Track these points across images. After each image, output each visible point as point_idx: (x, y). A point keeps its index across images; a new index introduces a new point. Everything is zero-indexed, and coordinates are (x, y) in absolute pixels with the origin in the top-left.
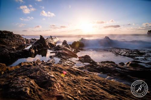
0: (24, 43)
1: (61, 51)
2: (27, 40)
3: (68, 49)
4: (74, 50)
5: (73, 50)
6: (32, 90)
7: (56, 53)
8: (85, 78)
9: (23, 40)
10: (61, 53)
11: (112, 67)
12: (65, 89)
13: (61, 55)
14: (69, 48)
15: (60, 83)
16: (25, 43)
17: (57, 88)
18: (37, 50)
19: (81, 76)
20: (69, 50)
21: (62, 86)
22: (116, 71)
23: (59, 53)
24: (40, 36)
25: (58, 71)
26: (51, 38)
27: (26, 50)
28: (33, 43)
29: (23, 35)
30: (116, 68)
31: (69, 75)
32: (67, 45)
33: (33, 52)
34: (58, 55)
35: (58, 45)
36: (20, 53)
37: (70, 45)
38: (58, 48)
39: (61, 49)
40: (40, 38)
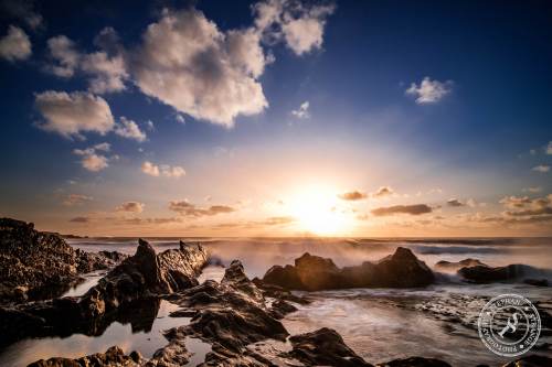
0: (68, 269)
1: (215, 309)
2: (84, 257)
3: (246, 297)
4: (274, 304)
5: (269, 305)
7: (194, 316)
9: (67, 258)
10: (217, 317)
13: (214, 328)
14: (252, 295)
16: (73, 269)
18: (116, 302)
20: (251, 304)
23: (209, 315)
24: (140, 240)
26: (182, 249)
27: (70, 301)
28: (105, 268)
29: (71, 237)
32: (246, 280)
33: (97, 311)
34: (203, 328)
35: (207, 283)
36: (43, 312)
37: (256, 281)
38: (208, 293)
39: (219, 301)
40: (139, 248)
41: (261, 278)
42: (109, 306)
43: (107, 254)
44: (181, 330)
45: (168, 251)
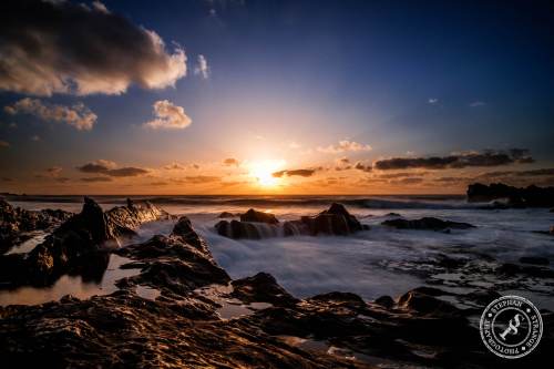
0: (10, 228)
1: (164, 260)
2: (26, 215)
3: (193, 249)
7: (143, 267)
9: (7, 217)
10: (165, 267)
13: (163, 277)
14: (200, 248)
16: (15, 227)
20: (197, 255)
23: (157, 266)
24: (86, 198)
26: (130, 206)
28: (50, 226)
32: (194, 235)
33: (45, 266)
34: (154, 277)
35: (155, 238)
38: (156, 247)
39: (167, 253)
40: (85, 206)
42: (57, 262)
43: (50, 212)
44: (131, 279)
45: (115, 209)
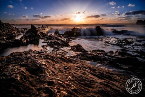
0: (14, 32)
1: (53, 41)
2: (18, 29)
4: (67, 40)
5: (65, 40)
6: (23, 77)
7: (48, 42)
8: (76, 65)
9: (13, 30)
10: (54, 43)
11: (102, 55)
12: (56, 75)
13: (53, 45)
14: (61, 38)
15: (51, 70)
16: (15, 32)
17: (48, 74)
18: (28, 40)
19: (72, 63)
20: (61, 40)
21: (53, 72)
22: (105, 59)
23: (51, 42)
24: (31, 25)
25: (49, 59)
26: (43, 27)
27: (17, 40)
28: (24, 32)
29: (13, 24)
30: (106, 56)
31: (61, 62)
32: (60, 34)
33: (24, 42)
34: (51, 45)
35: (50, 35)
36: (11, 43)
37: (62, 34)
38: (51, 37)
39: (53, 39)
40: (31, 27)
41: (63, 34)
42: (27, 41)
43: (23, 28)
44: (45, 45)
45: (39, 28)
